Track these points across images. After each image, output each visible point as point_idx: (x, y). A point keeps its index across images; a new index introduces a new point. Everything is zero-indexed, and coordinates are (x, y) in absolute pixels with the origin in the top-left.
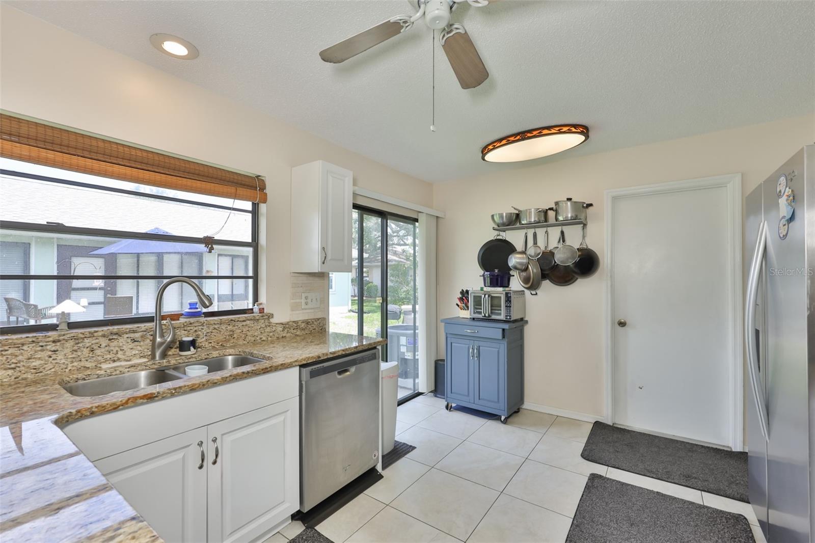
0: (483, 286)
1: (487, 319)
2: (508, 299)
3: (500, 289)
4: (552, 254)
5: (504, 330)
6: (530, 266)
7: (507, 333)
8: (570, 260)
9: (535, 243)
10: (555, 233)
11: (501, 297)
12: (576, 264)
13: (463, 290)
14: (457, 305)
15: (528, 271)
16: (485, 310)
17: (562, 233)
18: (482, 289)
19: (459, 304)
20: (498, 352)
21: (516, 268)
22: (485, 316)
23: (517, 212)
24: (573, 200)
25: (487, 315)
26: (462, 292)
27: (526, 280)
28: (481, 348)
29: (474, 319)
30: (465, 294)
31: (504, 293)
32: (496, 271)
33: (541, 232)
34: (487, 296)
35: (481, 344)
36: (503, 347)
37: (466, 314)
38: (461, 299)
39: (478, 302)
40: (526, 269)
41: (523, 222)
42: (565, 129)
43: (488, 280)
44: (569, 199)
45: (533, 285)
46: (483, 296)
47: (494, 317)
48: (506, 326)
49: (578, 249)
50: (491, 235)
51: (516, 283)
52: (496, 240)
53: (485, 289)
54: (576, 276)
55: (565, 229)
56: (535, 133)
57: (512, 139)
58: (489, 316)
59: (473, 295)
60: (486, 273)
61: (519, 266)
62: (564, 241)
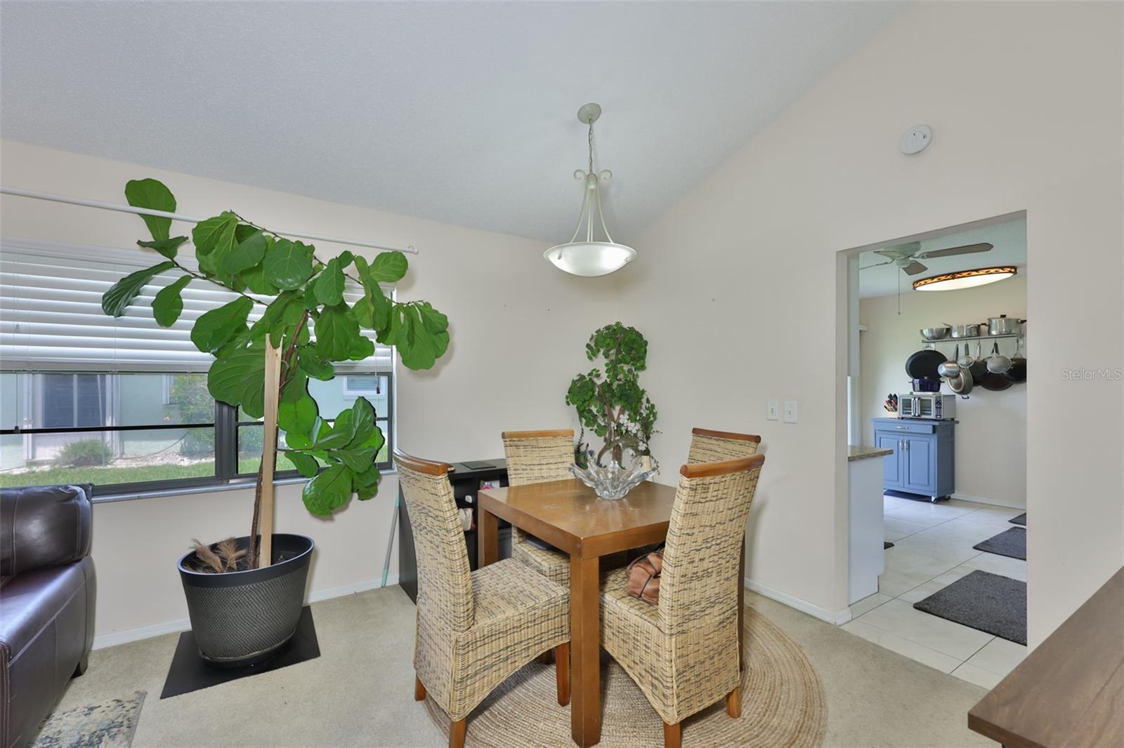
0: (912, 390)
1: (918, 419)
2: (938, 402)
3: (931, 393)
4: (984, 363)
5: (934, 426)
6: (961, 374)
7: (937, 430)
8: (1004, 369)
9: (967, 353)
10: (988, 345)
11: (930, 400)
12: (1010, 372)
13: (891, 395)
14: (885, 407)
15: (959, 378)
16: (915, 410)
17: (996, 345)
18: (911, 393)
19: (887, 406)
20: (929, 445)
21: (946, 376)
22: (915, 415)
23: (948, 327)
24: (1007, 317)
25: (917, 415)
26: (890, 396)
27: (957, 386)
28: (911, 442)
29: (902, 418)
30: (893, 399)
31: (934, 396)
32: (926, 378)
33: (973, 344)
34: (916, 399)
35: (910, 438)
36: (933, 441)
37: (894, 415)
38: (889, 402)
39: (907, 404)
40: (958, 376)
41: (954, 336)
42: (992, 271)
43: (917, 387)
44: (1003, 316)
45: (965, 391)
46: (913, 399)
47: (923, 417)
48: (937, 423)
49: (1012, 359)
50: (921, 347)
51: (946, 388)
52: (925, 351)
53: (915, 393)
54: (1010, 382)
55: (998, 341)
56: (964, 274)
57: (943, 278)
58: (919, 416)
59: (901, 399)
60: (915, 380)
61: (949, 374)
62: (997, 352)
